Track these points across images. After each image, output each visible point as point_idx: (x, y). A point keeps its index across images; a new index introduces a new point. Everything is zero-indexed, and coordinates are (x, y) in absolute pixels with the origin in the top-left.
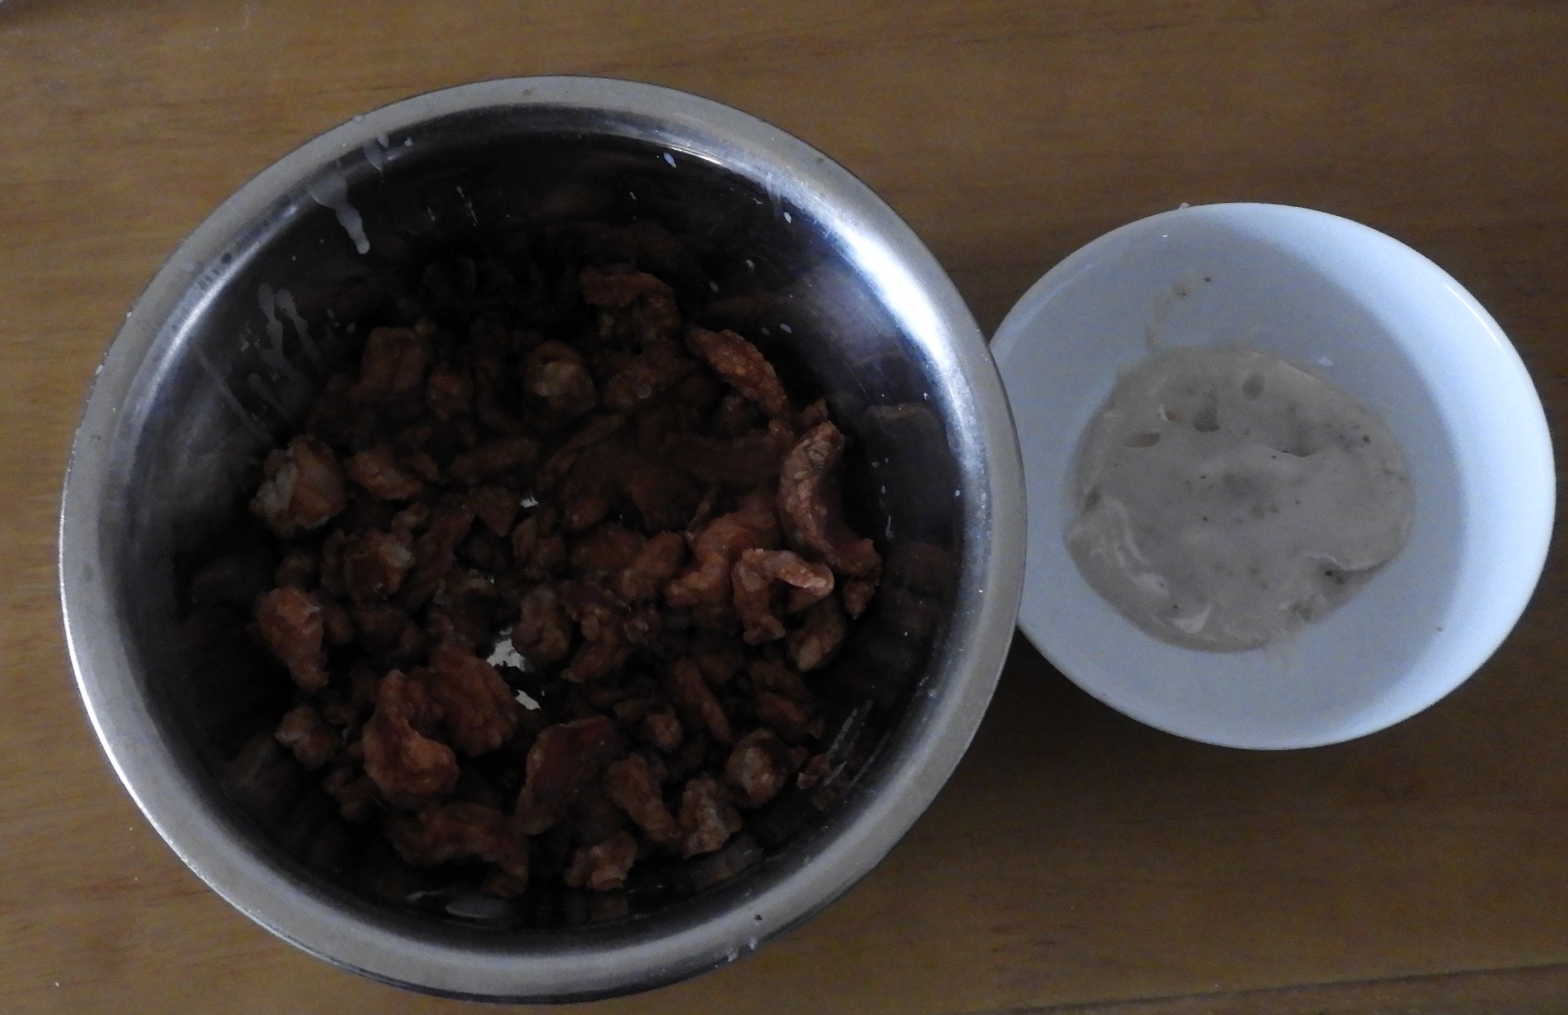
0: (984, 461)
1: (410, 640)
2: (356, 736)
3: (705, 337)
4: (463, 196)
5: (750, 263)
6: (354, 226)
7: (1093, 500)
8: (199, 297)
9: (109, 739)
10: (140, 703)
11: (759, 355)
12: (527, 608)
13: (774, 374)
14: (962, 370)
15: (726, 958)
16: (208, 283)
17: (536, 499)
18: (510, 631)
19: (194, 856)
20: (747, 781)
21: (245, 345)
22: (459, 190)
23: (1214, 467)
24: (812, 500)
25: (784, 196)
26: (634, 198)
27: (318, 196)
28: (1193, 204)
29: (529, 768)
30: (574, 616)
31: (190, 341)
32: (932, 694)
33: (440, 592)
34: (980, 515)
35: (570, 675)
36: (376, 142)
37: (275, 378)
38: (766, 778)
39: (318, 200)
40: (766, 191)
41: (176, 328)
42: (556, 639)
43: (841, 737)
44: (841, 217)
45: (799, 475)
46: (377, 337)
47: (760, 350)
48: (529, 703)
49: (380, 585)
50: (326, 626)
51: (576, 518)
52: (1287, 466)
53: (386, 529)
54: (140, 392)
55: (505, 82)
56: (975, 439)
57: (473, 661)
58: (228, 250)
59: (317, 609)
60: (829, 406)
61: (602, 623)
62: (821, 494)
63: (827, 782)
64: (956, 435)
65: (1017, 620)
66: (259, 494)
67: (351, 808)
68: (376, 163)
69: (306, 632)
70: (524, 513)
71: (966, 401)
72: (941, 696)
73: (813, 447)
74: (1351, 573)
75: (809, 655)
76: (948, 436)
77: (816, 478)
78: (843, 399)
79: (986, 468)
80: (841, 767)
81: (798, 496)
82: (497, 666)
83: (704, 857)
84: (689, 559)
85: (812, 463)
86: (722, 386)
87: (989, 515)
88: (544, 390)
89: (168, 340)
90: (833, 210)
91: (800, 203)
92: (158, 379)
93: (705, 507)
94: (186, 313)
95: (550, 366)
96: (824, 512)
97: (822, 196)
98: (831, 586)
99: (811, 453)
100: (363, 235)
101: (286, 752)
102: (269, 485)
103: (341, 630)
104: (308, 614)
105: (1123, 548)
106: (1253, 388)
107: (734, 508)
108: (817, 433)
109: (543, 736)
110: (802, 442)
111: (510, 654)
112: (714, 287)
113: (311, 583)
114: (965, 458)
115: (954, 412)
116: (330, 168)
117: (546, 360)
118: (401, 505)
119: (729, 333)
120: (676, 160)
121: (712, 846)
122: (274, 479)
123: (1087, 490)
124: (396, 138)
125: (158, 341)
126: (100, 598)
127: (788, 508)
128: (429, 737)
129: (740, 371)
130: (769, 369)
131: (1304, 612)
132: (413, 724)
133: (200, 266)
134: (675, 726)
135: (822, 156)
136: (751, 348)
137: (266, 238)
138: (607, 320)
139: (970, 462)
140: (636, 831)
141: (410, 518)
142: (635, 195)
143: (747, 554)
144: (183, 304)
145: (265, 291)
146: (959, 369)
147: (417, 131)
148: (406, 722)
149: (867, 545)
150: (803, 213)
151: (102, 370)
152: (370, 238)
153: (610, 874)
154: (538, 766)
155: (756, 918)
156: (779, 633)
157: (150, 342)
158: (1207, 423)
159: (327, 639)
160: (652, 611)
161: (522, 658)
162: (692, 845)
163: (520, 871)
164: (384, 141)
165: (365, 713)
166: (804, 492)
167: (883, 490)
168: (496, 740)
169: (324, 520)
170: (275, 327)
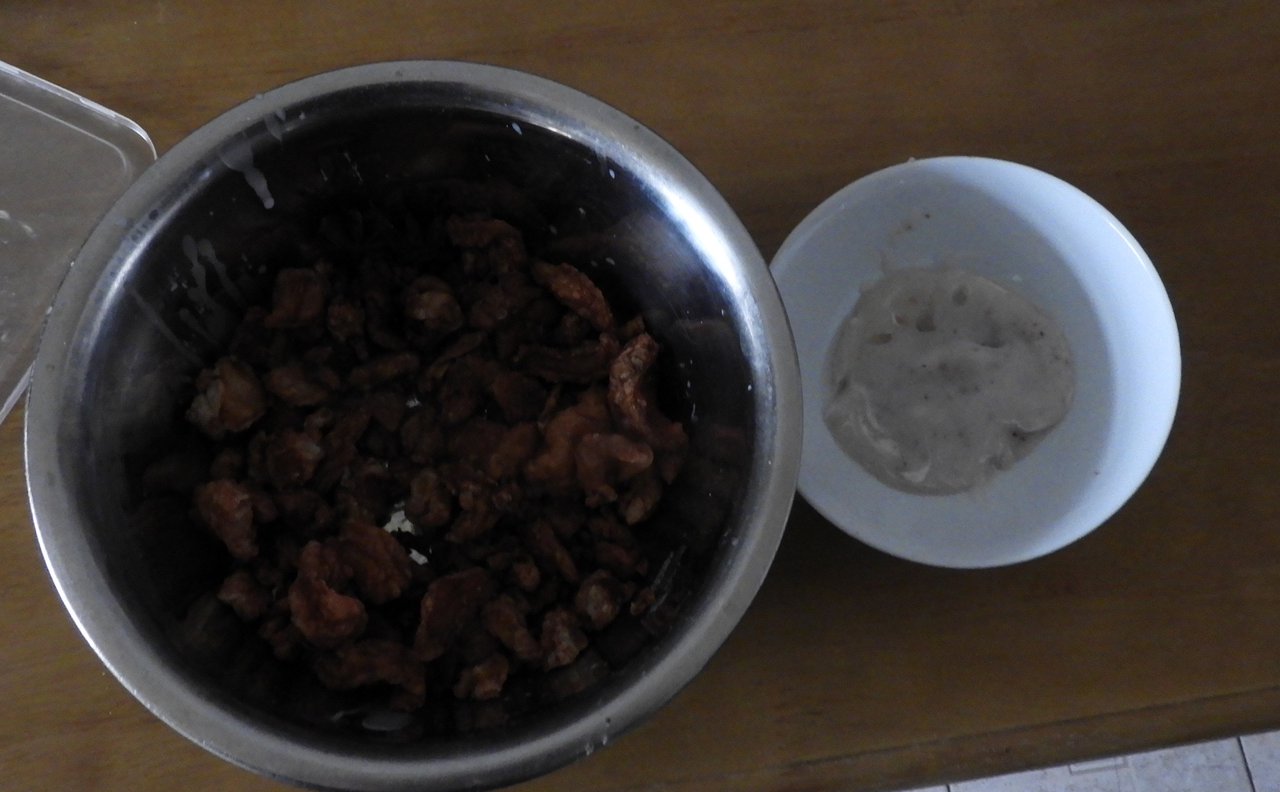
0: (770, 363)
1: (323, 516)
2: (284, 593)
3: (547, 269)
4: (349, 160)
5: (582, 211)
6: (260, 186)
7: (844, 385)
8: (132, 248)
9: (78, 613)
10: (102, 581)
11: (590, 283)
12: (415, 488)
13: (602, 297)
14: (752, 293)
15: (585, 752)
16: (138, 235)
17: (419, 400)
18: (402, 504)
19: (155, 702)
20: (591, 610)
21: (174, 287)
22: (346, 155)
23: (933, 358)
24: (635, 395)
25: (610, 156)
26: (488, 159)
27: (229, 162)
28: (918, 157)
29: (423, 613)
30: (453, 492)
31: (126, 284)
32: (735, 542)
33: (345, 477)
34: (768, 404)
35: (452, 538)
36: (276, 117)
37: (201, 311)
38: (606, 608)
39: (229, 166)
40: (595, 151)
41: (113, 274)
42: (439, 510)
43: (662, 574)
44: (654, 173)
45: (624, 375)
46: (284, 276)
47: (590, 278)
48: (420, 559)
49: (297, 475)
50: (254, 509)
51: (451, 415)
52: (983, 355)
53: (300, 429)
54: (87, 329)
55: (379, 65)
56: (762, 345)
57: (374, 530)
58: (152, 209)
59: (245, 497)
60: (646, 322)
61: (475, 496)
62: (641, 389)
63: (654, 609)
64: (747, 341)
65: (797, 485)
66: (194, 405)
67: (282, 650)
68: (276, 133)
69: (238, 515)
70: (409, 413)
71: (755, 317)
72: (741, 544)
73: (634, 353)
74: (1031, 434)
75: (635, 513)
76: (741, 344)
77: (637, 378)
78: (656, 315)
79: (771, 367)
80: (664, 597)
81: (624, 392)
82: (393, 533)
83: (560, 669)
84: (540, 444)
85: (634, 367)
86: (562, 308)
87: (774, 405)
88: (421, 314)
89: (108, 285)
90: (648, 167)
91: (622, 163)
92: (101, 317)
93: (552, 401)
94: (121, 261)
95: (425, 297)
96: (644, 403)
97: (639, 156)
98: (651, 460)
99: (633, 359)
100: (268, 193)
101: (227, 609)
102: (201, 398)
103: (267, 512)
104: (239, 502)
105: (866, 422)
106: (960, 298)
107: (574, 402)
108: (637, 342)
109: (433, 586)
110: (625, 350)
111: (403, 521)
112: (553, 230)
113: (240, 475)
114: (755, 360)
115: (746, 325)
116: (238, 138)
117: (422, 291)
118: (310, 410)
119: (566, 266)
120: (522, 129)
121: (566, 660)
122: (205, 392)
123: (839, 378)
124: (292, 112)
125: (99, 285)
126: (63, 499)
127: (617, 401)
128: (341, 592)
129: (576, 295)
130: (599, 293)
131: (997, 463)
132: (330, 583)
133: (130, 224)
134: (535, 573)
135: (638, 124)
136: (584, 277)
137: (186, 197)
138: (469, 258)
139: (759, 364)
140: (507, 652)
141: (318, 420)
142: (489, 157)
143: (586, 438)
144: (119, 254)
145: (188, 241)
146: (749, 292)
147: (308, 106)
148: (324, 583)
149: (678, 427)
150: (624, 170)
151: (52, 311)
152: (274, 195)
153: (490, 687)
154: (430, 609)
155: (607, 722)
156: (612, 497)
157: (92, 285)
158: (925, 325)
159: (256, 519)
160: (514, 485)
161: (412, 525)
162: (551, 661)
163: (419, 689)
164: (281, 115)
165: (291, 575)
166: (628, 389)
167: (689, 384)
168: (396, 591)
169: (248, 424)
170: (198, 271)
